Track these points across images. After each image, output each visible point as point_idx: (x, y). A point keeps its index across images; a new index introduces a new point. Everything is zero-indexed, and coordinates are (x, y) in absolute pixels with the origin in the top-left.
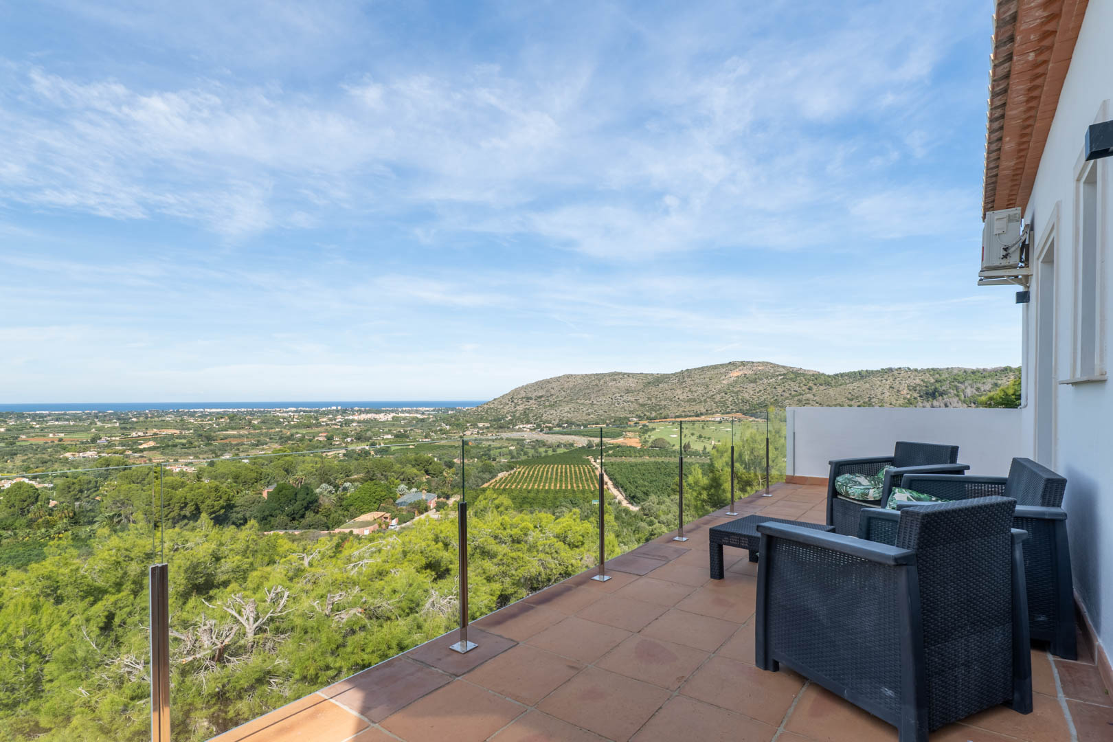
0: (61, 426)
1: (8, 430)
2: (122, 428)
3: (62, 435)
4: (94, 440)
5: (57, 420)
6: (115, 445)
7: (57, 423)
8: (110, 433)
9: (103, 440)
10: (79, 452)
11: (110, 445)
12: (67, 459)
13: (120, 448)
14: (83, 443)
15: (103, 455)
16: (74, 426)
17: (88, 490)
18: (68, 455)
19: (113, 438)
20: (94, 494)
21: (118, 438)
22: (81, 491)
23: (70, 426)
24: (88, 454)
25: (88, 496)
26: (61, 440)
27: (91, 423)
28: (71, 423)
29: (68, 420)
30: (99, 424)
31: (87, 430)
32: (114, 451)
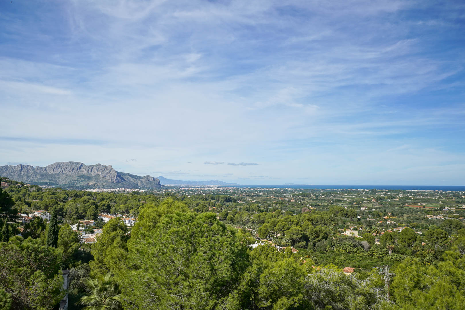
0: (424, 199)
1: (400, 200)
2: (457, 202)
3: (424, 204)
4: (441, 209)
5: (422, 195)
6: (453, 212)
7: (422, 197)
8: (450, 204)
9: (446, 209)
10: (434, 215)
11: (450, 212)
12: (428, 219)
13: (456, 215)
14: (435, 210)
15: (447, 218)
16: (430, 199)
17: (441, 238)
18: (428, 216)
19: (452, 208)
20: (445, 242)
21: (454, 208)
22: (437, 238)
23: (428, 199)
24: (439, 217)
25: (441, 243)
26: (424, 207)
27: (439, 198)
28: (429, 197)
29: (427, 195)
30: (443, 198)
31: (437, 202)
32: (453, 216)
